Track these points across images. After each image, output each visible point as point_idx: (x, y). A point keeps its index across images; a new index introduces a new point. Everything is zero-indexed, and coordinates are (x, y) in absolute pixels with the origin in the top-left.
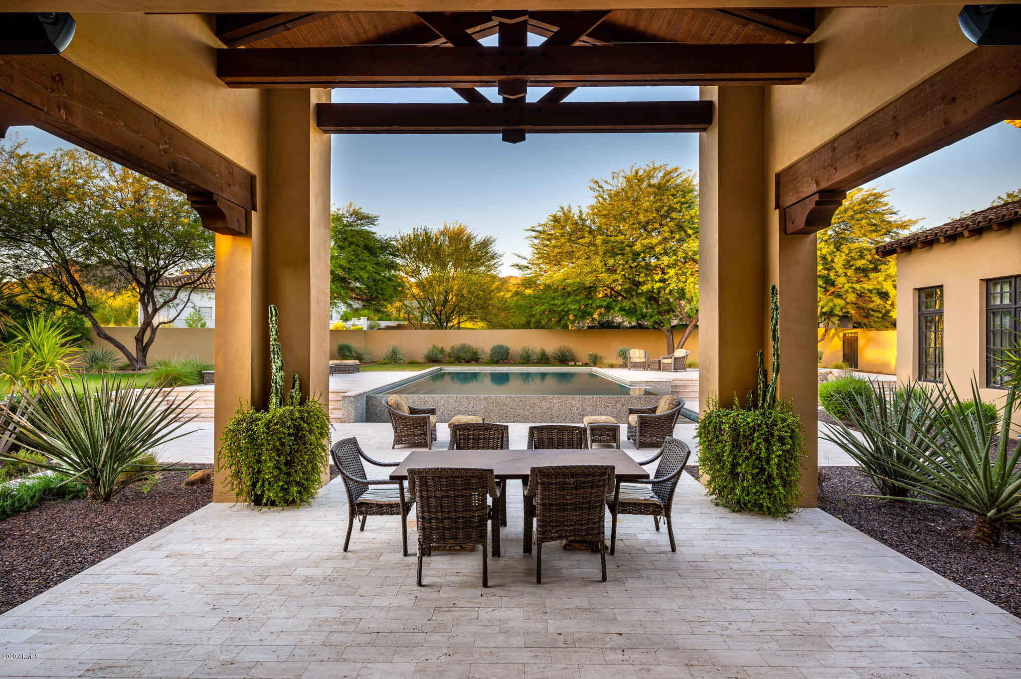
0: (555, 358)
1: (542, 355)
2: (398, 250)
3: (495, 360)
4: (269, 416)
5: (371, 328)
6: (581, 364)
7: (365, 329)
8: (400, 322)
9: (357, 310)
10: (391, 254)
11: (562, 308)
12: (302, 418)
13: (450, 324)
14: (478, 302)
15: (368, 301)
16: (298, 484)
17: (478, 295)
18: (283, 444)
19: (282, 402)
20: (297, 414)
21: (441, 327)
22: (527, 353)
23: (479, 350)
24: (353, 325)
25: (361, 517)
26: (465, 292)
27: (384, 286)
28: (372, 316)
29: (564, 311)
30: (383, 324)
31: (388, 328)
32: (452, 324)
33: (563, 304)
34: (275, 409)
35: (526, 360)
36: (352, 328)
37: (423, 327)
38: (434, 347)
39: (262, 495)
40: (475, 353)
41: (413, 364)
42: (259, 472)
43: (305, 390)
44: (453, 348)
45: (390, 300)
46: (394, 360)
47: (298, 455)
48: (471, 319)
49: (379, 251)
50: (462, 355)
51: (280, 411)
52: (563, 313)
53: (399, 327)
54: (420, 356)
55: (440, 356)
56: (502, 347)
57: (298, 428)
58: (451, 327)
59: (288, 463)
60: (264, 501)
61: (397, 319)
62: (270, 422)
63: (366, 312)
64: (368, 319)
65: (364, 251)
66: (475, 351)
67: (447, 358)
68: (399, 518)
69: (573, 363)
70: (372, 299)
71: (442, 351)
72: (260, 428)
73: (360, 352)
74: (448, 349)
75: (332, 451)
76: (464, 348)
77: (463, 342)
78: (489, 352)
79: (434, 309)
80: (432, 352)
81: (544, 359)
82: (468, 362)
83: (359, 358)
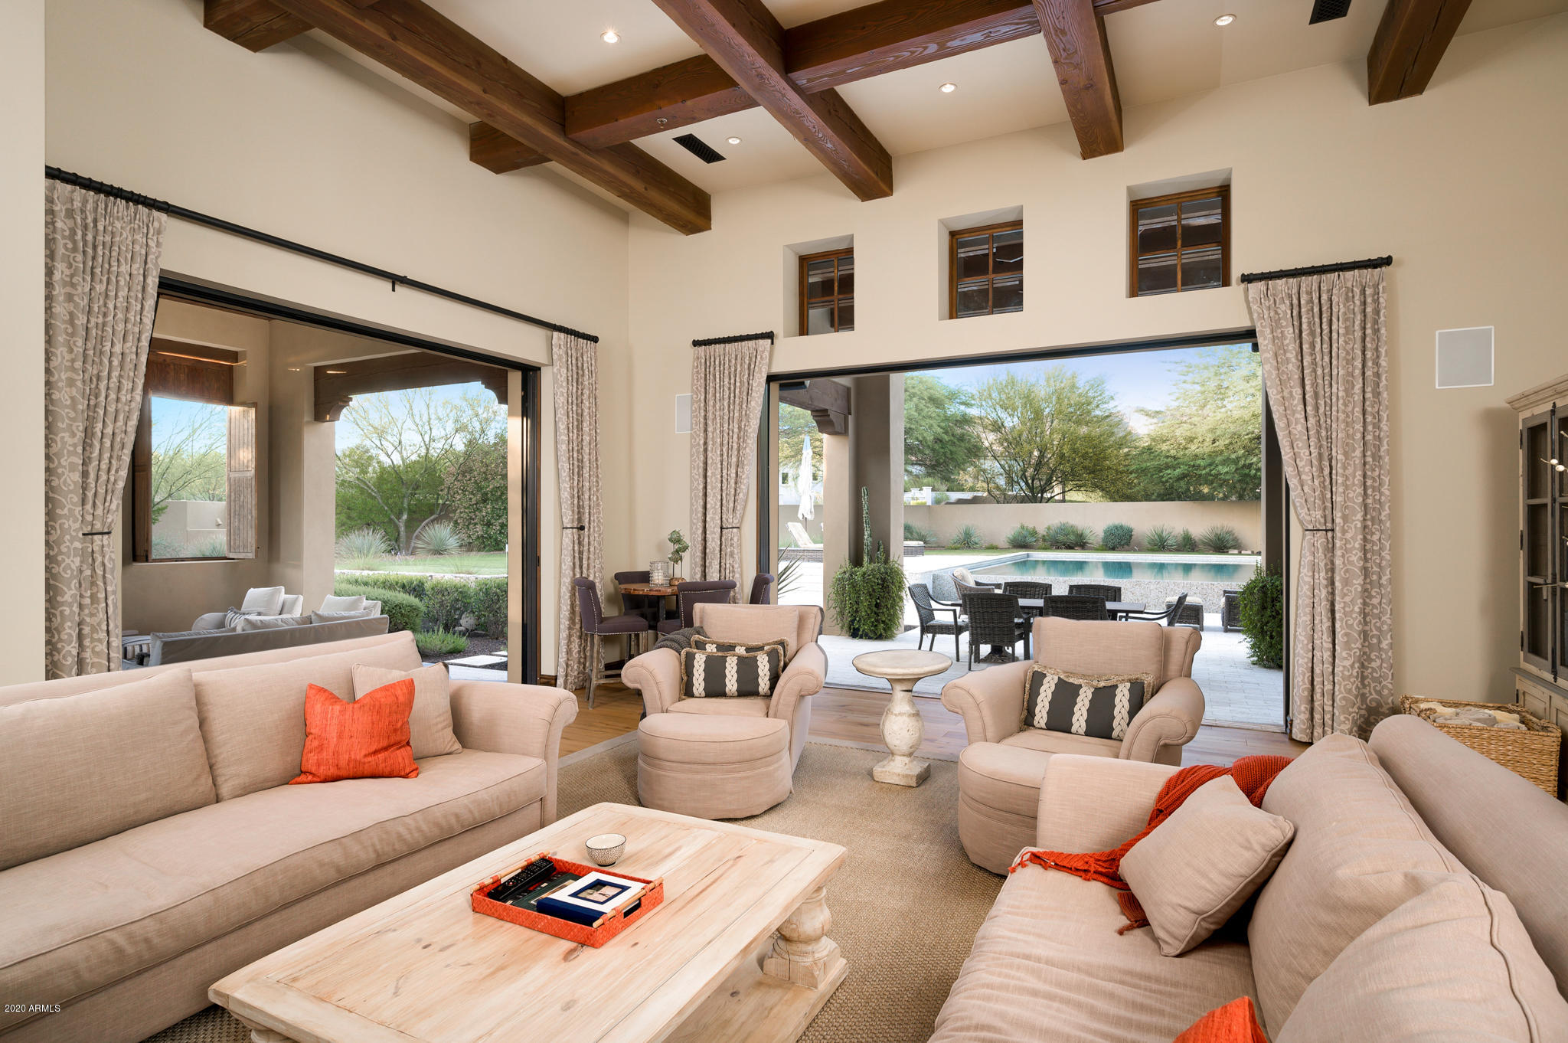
0: (1205, 543)
1: (1184, 539)
2: (972, 397)
3: (1110, 545)
4: (864, 569)
5: (938, 502)
6: (1249, 552)
7: (929, 503)
8: (976, 494)
9: (917, 476)
10: (963, 403)
11: (1208, 470)
12: (887, 573)
13: (1048, 495)
14: (1087, 463)
15: (933, 467)
16: (884, 622)
17: (1086, 453)
18: (874, 590)
19: (871, 561)
20: (883, 570)
21: (1033, 499)
22: (1160, 536)
23: (1087, 532)
24: (913, 499)
25: (930, 635)
26: (1066, 450)
27: (953, 449)
28: (938, 484)
29: (1211, 475)
30: (955, 496)
31: (960, 502)
32: (1049, 495)
33: (1210, 465)
34: (867, 565)
35: (1160, 545)
36: (913, 503)
37: (1007, 500)
38: (1023, 527)
39: (858, 629)
40: (1081, 536)
41: (992, 548)
42: (857, 611)
43: (887, 552)
44: (1049, 528)
45: (960, 466)
46: (966, 543)
47: (884, 600)
48: (1078, 487)
49: (947, 401)
50: (1061, 538)
51: (872, 566)
52: (1210, 478)
53: (975, 500)
54: (1002, 540)
55: (1030, 539)
56: (1121, 527)
57: (884, 580)
58: (1049, 500)
59: (877, 605)
60: (860, 633)
61: (972, 489)
62: (864, 574)
63: (930, 480)
64: (933, 490)
65: (928, 405)
66: (1080, 532)
67: (1041, 543)
68: (953, 637)
69: (1236, 551)
70: (938, 464)
71: (1034, 533)
72: (858, 578)
73: (923, 533)
74: (1042, 530)
75: (909, 588)
76: (1065, 530)
77: (1064, 520)
78: (1101, 535)
79: (1024, 474)
80: (1020, 533)
81: (1188, 545)
82: (1070, 547)
83: (921, 538)
